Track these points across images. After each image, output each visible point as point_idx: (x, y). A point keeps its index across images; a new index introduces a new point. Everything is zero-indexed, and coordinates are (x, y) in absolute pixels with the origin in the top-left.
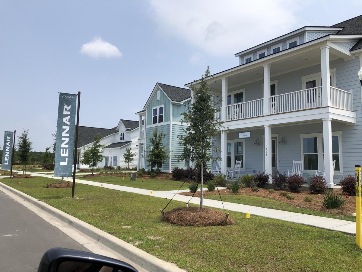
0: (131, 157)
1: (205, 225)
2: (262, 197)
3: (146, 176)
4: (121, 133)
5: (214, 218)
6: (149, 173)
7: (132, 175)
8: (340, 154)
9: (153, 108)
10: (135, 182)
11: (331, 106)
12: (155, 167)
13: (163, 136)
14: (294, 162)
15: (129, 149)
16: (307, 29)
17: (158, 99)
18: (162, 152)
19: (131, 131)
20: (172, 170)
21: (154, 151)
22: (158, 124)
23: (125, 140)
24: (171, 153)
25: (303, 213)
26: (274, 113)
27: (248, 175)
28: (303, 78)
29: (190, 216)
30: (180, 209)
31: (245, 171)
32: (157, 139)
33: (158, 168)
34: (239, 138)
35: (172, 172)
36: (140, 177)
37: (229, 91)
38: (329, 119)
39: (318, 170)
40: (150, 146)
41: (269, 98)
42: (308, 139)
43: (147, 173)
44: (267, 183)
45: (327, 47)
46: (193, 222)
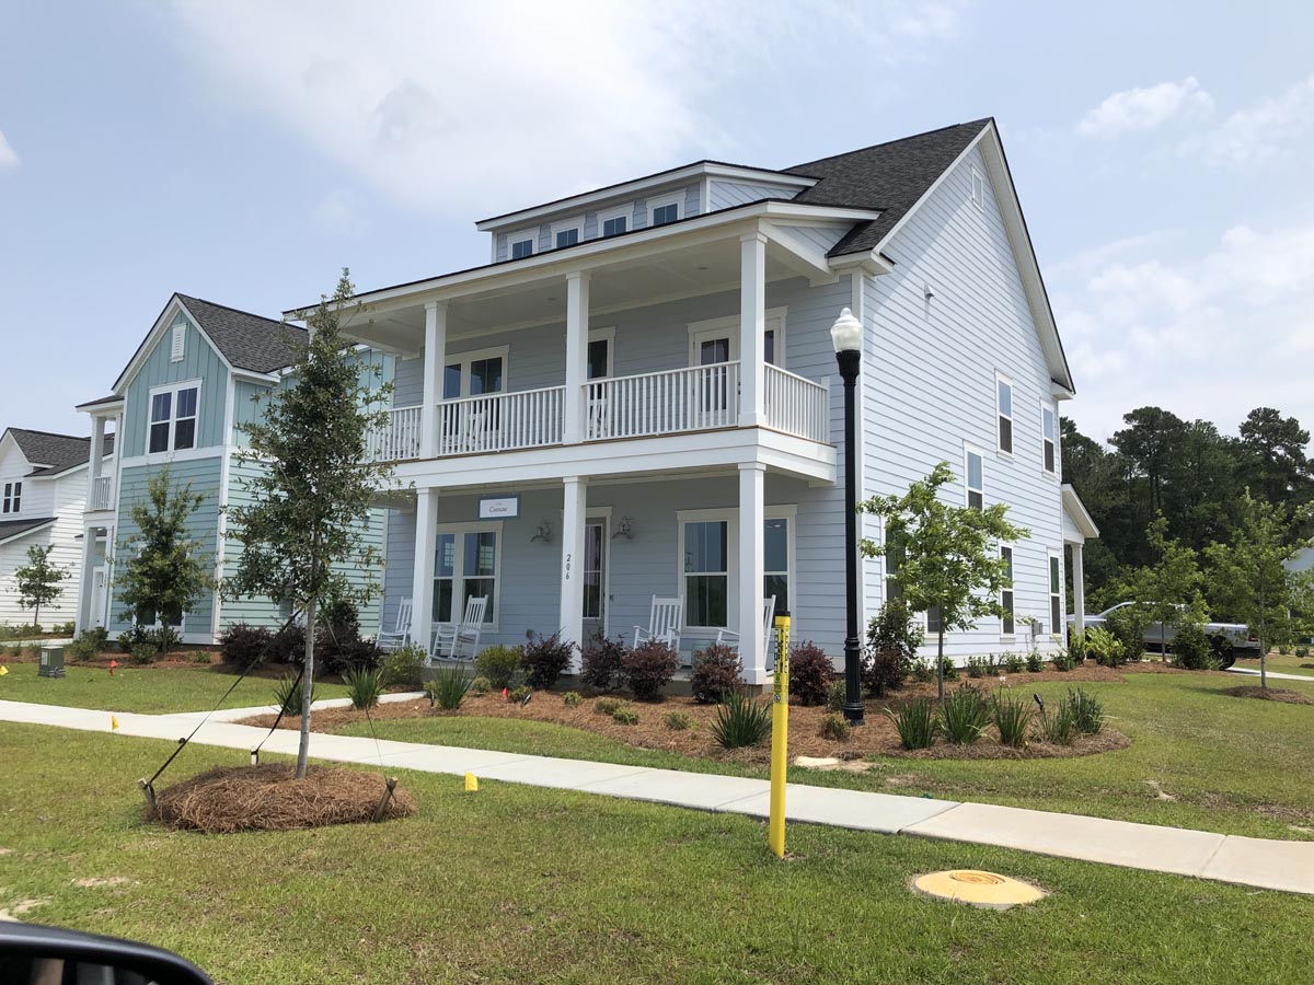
0: (48, 584)
1: (310, 825)
2: (538, 720)
3: (111, 660)
4: (8, 487)
5: (344, 796)
6: (124, 646)
7: (45, 655)
8: (791, 575)
9: (155, 391)
10: (57, 684)
11: (766, 426)
12: (153, 623)
13: (193, 503)
14: (656, 601)
15: (41, 550)
16: (708, 169)
17: (175, 358)
18: (186, 565)
19: (55, 477)
20: (220, 636)
21: (150, 559)
22: (172, 454)
23: (23, 514)
24: (220, 568)
25: (653, 766)
26: (595, 438)
27: (501, 649)
28: (692, 327)
29: (255, 795)
30: (221, 773)
31: (497, 632)
32: (167, 513)
33: (166, 627)
34: (481, 516)
35: (221, 640)
36: (81, 663)
37: (450, 349)
38: (758, 466)
39: (725, 625)
40: (133, 540)
41: (583, 386)
42: (701, 525)
43: (117, 647)
44: (563, 672)
45: (759, 236)
46: (265, 817)
